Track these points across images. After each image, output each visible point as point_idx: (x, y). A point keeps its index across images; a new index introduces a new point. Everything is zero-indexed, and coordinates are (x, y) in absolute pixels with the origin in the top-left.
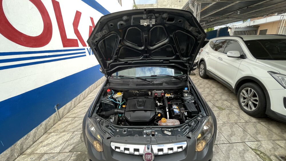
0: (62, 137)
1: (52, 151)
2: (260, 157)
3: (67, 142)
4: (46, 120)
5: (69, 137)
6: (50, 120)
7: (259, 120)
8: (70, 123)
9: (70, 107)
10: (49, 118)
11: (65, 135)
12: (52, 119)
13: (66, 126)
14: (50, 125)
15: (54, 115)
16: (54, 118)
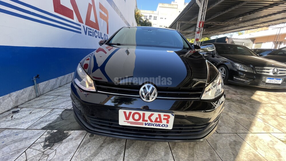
0: (36, 113)
1: (17, 126)
3: (41, 119)
4: (19, 91)
5: (46, 114)
6: (24, 93)
8: (50, 100)
9: (54, 85)
10: (22, 90)
11: (41, 111)
12: (27, 92)
13: (44, 103)
14: (23, 99)
15: (31, 88)
16: (30, 92)
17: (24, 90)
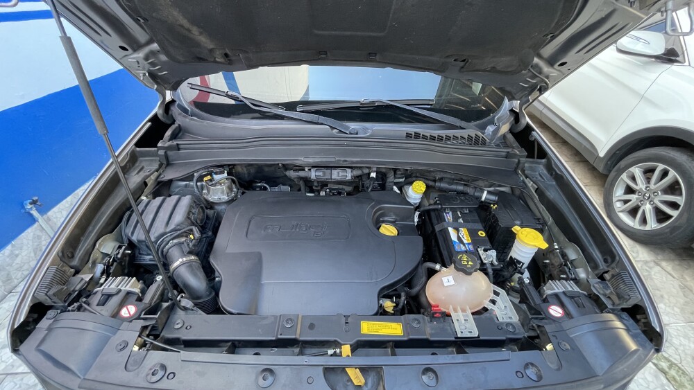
2: (667, 379)
7: (658, 254)
14: (21, 267)
15: (29, 233)
16: (33, 242)
17: (13, 246)
